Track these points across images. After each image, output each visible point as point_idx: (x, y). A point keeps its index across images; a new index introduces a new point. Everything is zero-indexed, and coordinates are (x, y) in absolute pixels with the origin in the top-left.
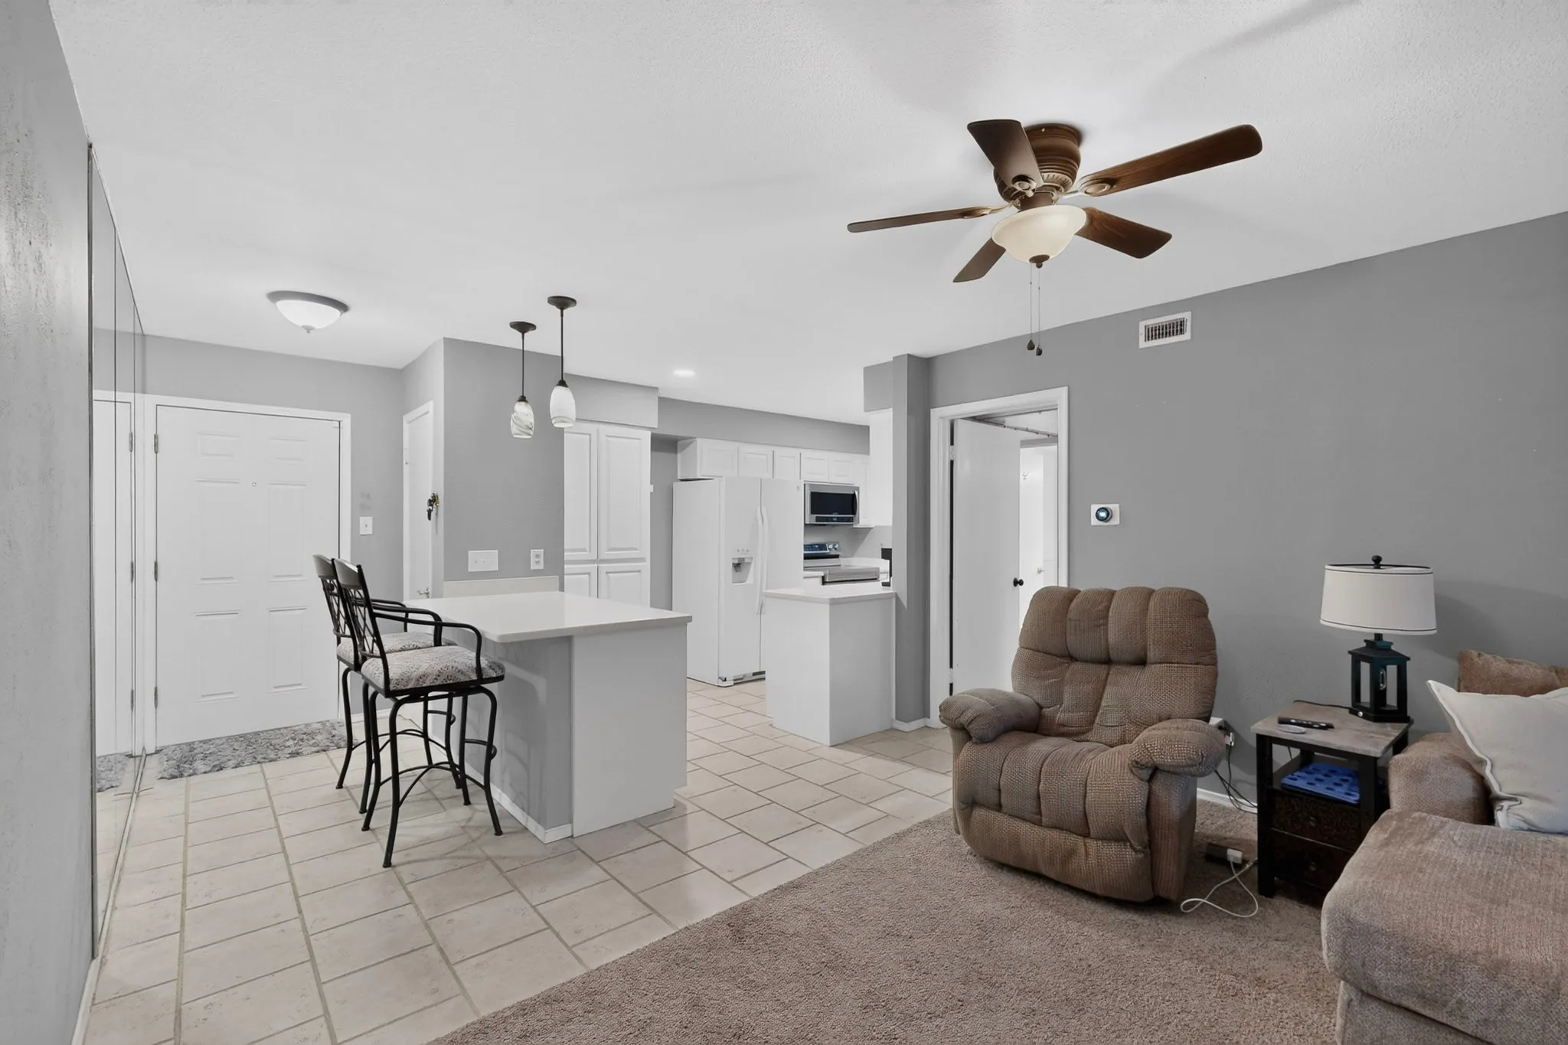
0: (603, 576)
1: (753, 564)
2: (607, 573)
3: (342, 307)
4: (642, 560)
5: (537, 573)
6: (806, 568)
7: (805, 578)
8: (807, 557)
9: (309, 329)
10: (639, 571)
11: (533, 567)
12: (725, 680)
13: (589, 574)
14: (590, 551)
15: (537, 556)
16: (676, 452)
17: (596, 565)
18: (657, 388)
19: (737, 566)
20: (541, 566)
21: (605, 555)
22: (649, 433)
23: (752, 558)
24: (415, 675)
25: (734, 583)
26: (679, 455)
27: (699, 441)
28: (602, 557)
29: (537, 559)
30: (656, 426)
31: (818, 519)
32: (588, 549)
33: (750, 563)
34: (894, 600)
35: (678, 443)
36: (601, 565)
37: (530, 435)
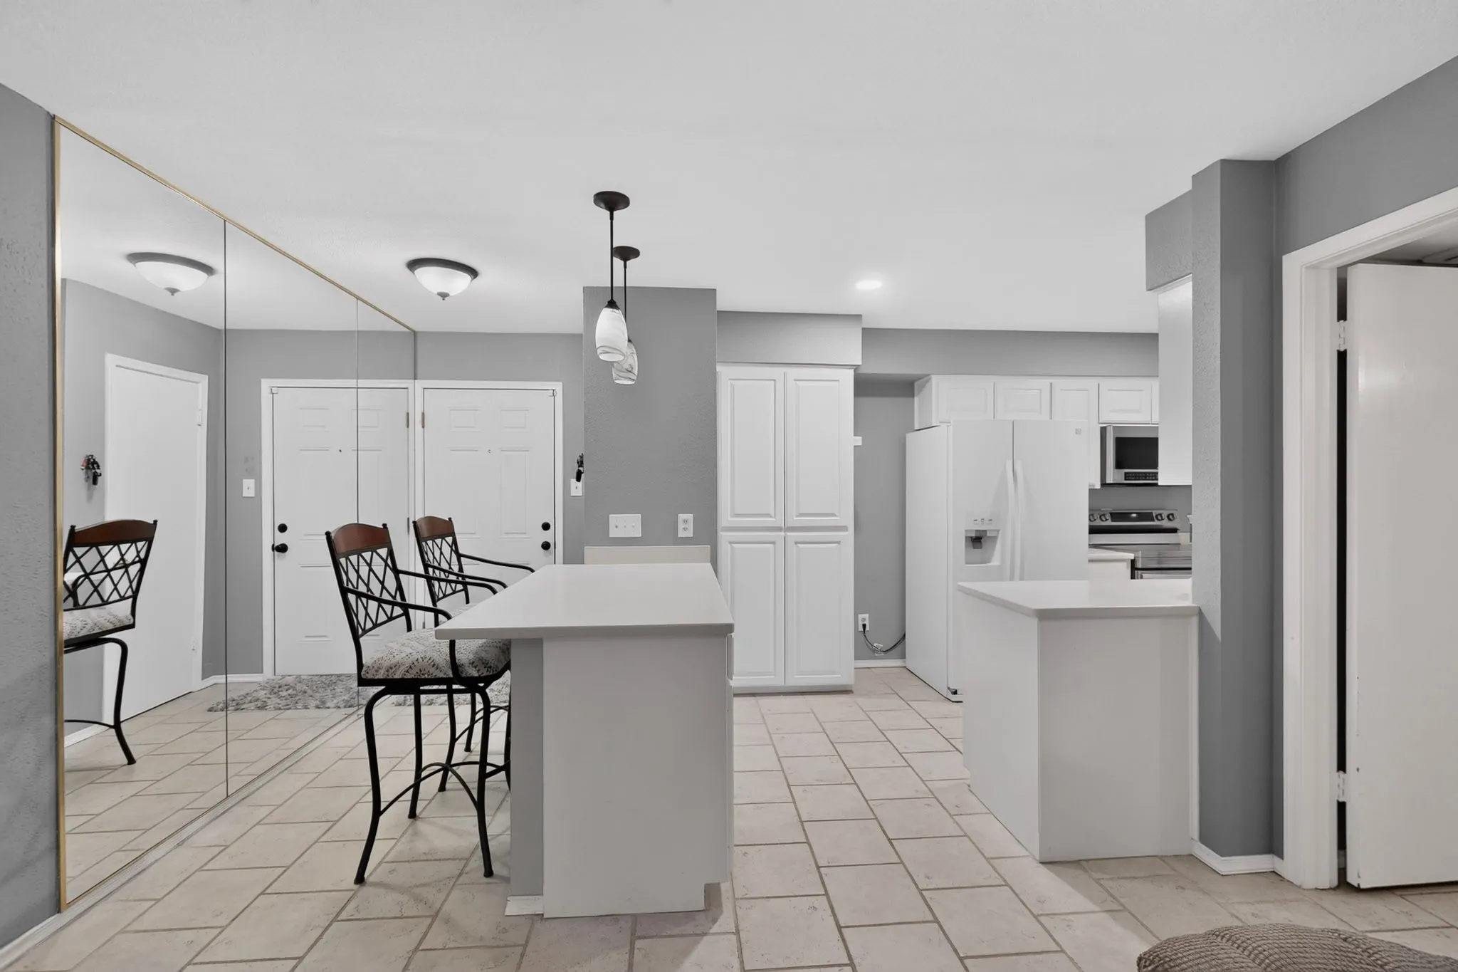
0: (792, 548)
1: (1000, 536)
2: (796, 543)
3: (473, 272)
4: (844, 528)
5: (686, 541)
6: (1093, 546)
7: (1090, 561)
8: (1093, 530)
9: (444, 296)
10: (838, 543)
11: (681, 534)
12: (955, 693)
13: (773, 543)
14: (775, 517)
15: (686, 521)
16: (913, 396)
17: (783, 533)
18: (860, 316)
19: (977, 540)
20: (690, 534)
21: (795, 520)
22: (850, 374)
23: (998, 531)
24: (386, 664)
25: (967, 563)
26: (916, 399)
27: (934, 379)
28: (789, 524)
29: (686, 524)
30: (859, 363)
31: (1127, 476)
32: (773, 515)
33: (994, 539)
34: (1195, 620)
35: (916, 384)
36: (789, 534)
37: (634, 380)
